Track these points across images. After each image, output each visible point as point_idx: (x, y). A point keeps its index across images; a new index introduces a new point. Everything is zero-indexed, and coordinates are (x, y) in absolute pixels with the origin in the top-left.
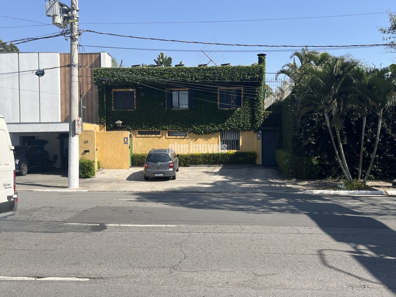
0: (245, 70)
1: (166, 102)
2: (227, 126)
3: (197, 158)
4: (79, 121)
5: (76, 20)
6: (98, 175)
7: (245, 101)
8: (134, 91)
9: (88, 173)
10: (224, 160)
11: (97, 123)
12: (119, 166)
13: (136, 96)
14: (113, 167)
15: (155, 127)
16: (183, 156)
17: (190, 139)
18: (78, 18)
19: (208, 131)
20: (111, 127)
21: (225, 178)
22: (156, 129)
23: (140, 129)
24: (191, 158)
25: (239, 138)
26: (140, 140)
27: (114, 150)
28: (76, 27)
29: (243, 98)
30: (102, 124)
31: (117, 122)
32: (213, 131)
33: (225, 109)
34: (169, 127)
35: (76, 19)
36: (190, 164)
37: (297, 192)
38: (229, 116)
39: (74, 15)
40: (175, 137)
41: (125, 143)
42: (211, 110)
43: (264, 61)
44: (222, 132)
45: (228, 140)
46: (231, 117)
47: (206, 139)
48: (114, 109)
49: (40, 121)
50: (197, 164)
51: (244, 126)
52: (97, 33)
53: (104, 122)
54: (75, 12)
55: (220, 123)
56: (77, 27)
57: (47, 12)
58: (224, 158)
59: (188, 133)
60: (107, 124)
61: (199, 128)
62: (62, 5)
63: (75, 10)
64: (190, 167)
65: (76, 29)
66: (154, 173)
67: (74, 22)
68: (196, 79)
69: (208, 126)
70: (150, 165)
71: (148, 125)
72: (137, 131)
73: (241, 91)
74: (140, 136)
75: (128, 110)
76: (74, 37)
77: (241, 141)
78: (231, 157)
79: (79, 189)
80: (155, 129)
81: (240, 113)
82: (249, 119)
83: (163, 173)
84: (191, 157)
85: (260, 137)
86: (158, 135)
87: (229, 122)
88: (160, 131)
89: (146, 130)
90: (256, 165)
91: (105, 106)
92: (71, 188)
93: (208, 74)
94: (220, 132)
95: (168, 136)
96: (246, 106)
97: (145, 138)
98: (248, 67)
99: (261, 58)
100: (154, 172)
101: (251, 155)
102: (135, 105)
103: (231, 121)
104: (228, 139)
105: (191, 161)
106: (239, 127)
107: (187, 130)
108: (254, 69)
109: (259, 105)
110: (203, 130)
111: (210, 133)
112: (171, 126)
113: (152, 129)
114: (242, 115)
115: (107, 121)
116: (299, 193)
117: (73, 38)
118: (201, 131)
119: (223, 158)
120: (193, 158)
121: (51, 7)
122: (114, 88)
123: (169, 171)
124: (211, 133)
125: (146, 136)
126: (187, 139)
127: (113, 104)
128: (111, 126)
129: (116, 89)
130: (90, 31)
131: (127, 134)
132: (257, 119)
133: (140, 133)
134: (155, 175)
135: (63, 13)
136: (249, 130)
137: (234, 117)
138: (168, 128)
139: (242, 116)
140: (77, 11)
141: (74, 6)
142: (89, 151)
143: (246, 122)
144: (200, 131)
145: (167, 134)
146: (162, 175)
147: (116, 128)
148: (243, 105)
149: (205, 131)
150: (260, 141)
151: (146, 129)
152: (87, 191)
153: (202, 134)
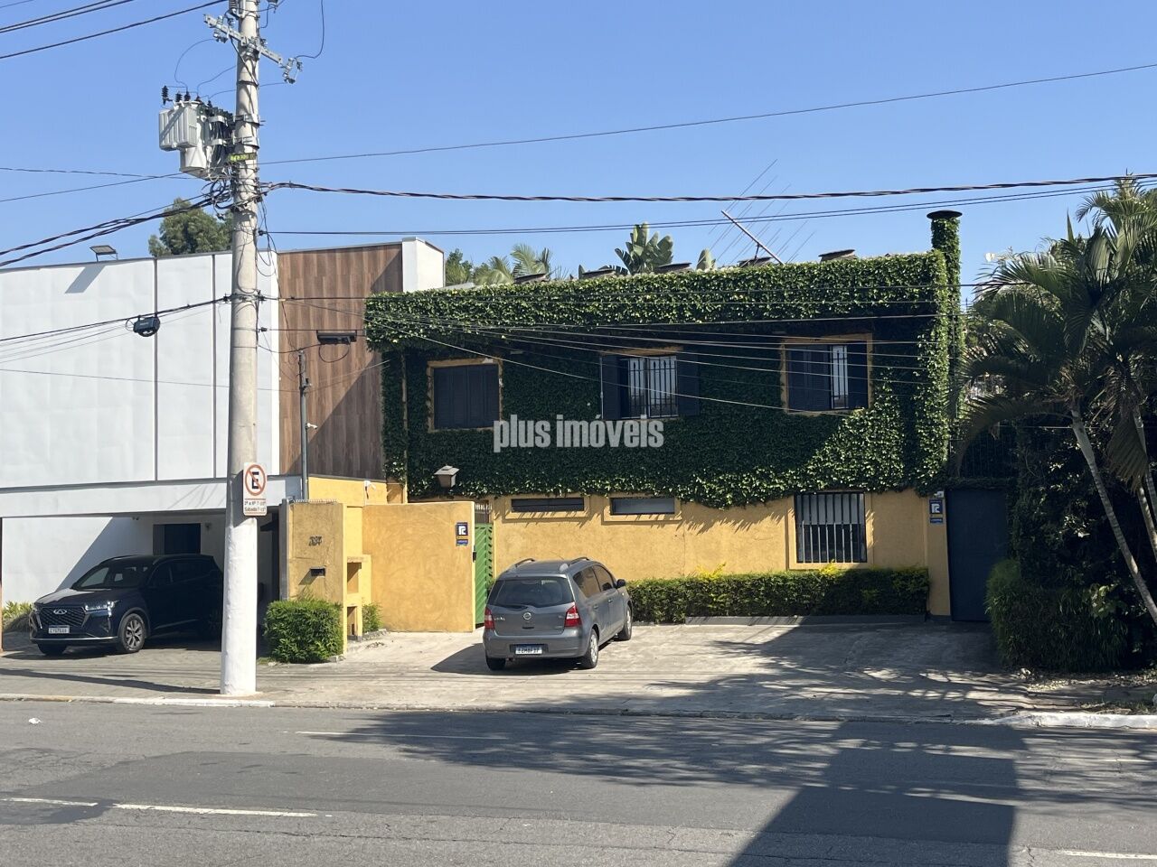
0: (869, 273)
1: (602, 397)
2: (814, 474)
3: (709, 591)
4: (257, 473)
5: (249, 154)
6: (354, 653)
7: (880, 384)
8: (497, 362)
9: (318, 645)
10: (806, 599)
11: (375, 477)
12: (440, 620)
13: (503, 382)
14: (420, 627)
15: (566, 484)
16: (661, 585)
17: (688, 526)
18: (256, 147)
19: (748, 494)
20: (426, 489)
21: (768, 666)
22: (569, 490)
23: (517, 494)
24: (689, 594)
25: (865, 519)
26: (518, 531)
27: (425, 566)
28: (248, 176)
29: (872, 373)
30: (396, 477)
31: (440, 472)
32: (766, 493)
33: (808, 414)
34: (612, 484)
35: (248, 150)
36: (688, 615)
37: (983, 717)
38: (824, 439)
39: (243, 140)
40: (632, 518)
41: (459, 542)
42: (757, 420)
43: (952, 236)
44: (799, 497)
45: (823, 527)
46: (831, 442)
47: (741, 525)
48: (436, 428)
49: (215, 474)
50: (711, 615)
51: (878, 473)
52: (311, 189)
53: (402, 473)
54: (247, 130)
55: (789, 464)
56: (254, 176)
57: (162, 136)
58: (806, 591)
59: (677, 503)
60: (409, 477)
61: (715, 483)
62: (209, 111)
63: (247, 124)
64: (685, 626)
65: (250, 182)
66: (513, 647)
67: (243, 161)
68: (697, 313)
69: (749, 477)
70: (499, 615)
71: (544, 478)
72: (507, 501)
73: (864, 348)
74: (517, 515)
75: (480, 430)
76: (241, 206)
77: (869, 528)
78: (832, 590)
79: (250, 698)
80: (566, 492)
81: (863, 426)
82: (895, 449)
83: (544, 647)
84: (688, 588)
85: (941, 513)
86: (576, 510)
87: (825, 462)
88: (582, 499)
89: (535, 496)
90: (928, 615)
91: (405, 418)
92: (228, 695)
93: (738, 294)
94: (793, 497)
95: (611, 514)
96: (882, 402)
97: (532, 524)
98: (879, 263)
99: (943, 226)
100: (513, 640)
101: (905, 579)
102: (501, 410)
103: (830, 458)
104: (822, 522)
105: (690, 603)
106: (861, 476)
107: (675, 493)
108: (901, 269)
109: (930, 395)
110: (729, 492)
111: (755, 501)
112: (618, 481)
113: (556, 492)
114: (872, 434)
115: (411, 468)
116: (987, 722)
117: (237, 210)
118: (725, 493)
119: (804, 592)
120: (695, 593)
121: (172, 122)
122: (434, 358)
123: (563, 639)
124: (758, 499)
125: (538, 514)
126: (677, 525)
127: (432, 411)
128: (422, 486)
129: (441, 360)
130: (291, 185)
131: (466, 510)
132: (927, 446)
133: (518, 506)
134: (517, 652)
135: (212, 133)
136: (899, 490)
137: (840, 440)
138: (609, 488)
139: (870, 438)
140: (254, 124)
141: (243, 113)
142: (324, 570)
143: (887, 459)
144: (720, 496)
145: (607, 510)
146: (540, 652)
147: (438, 491)
148: (875, 397)
149: (737, 493)
150: (942, 528)
151: (536, 492)
152: (272, 703)
153: (728, 507)
